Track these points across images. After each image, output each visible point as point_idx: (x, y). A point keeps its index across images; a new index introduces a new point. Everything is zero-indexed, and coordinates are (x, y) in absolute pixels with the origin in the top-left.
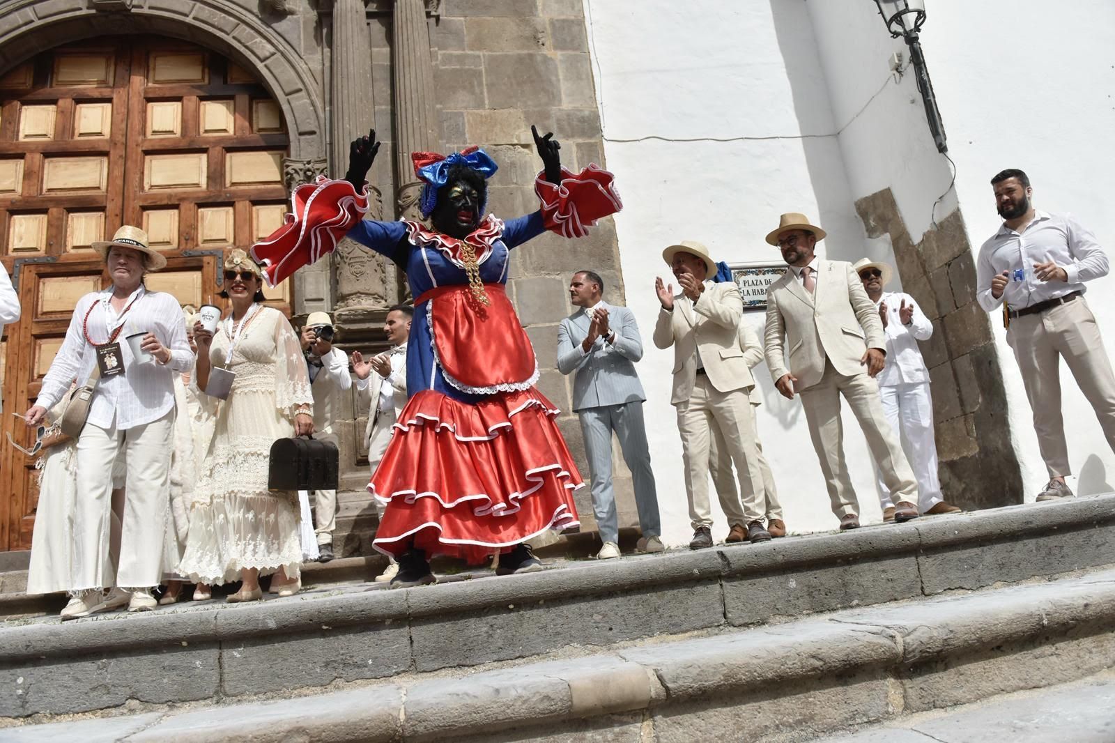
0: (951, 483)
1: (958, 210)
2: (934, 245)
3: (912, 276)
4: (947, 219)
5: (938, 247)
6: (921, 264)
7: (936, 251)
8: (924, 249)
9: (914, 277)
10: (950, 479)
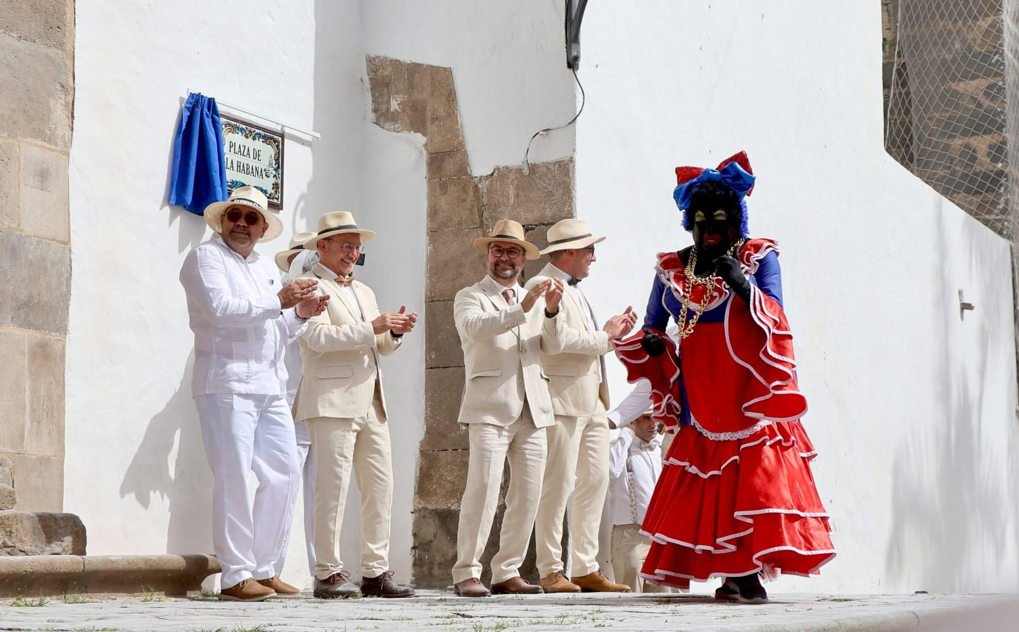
0: (435, 543)
1: (571, 160)
2: (512, 191)
3: (456, 220)
4: (547, 165)
5: (517, 196)
6: (479, 211)
7: (512, 201)
8: (489, 191)
9: (460, 223)
10: (435, 536)
